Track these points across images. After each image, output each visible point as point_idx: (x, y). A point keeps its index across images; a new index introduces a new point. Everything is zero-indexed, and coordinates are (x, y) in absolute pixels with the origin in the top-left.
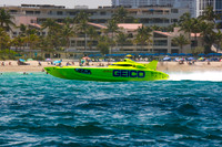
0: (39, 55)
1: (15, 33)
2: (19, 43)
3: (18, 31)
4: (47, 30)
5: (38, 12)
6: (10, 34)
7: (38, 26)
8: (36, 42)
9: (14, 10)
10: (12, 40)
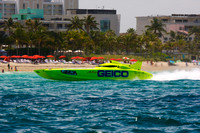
0: (187, 57)
1: (166, 39)
2: (169, 47)
3: (169, 36)
4: (193, 36)
5: (186, 21)
6: (162, 39)
7: (186, 32)
8: (184, 46)
9: (166, 19)
10: (163, 44)
